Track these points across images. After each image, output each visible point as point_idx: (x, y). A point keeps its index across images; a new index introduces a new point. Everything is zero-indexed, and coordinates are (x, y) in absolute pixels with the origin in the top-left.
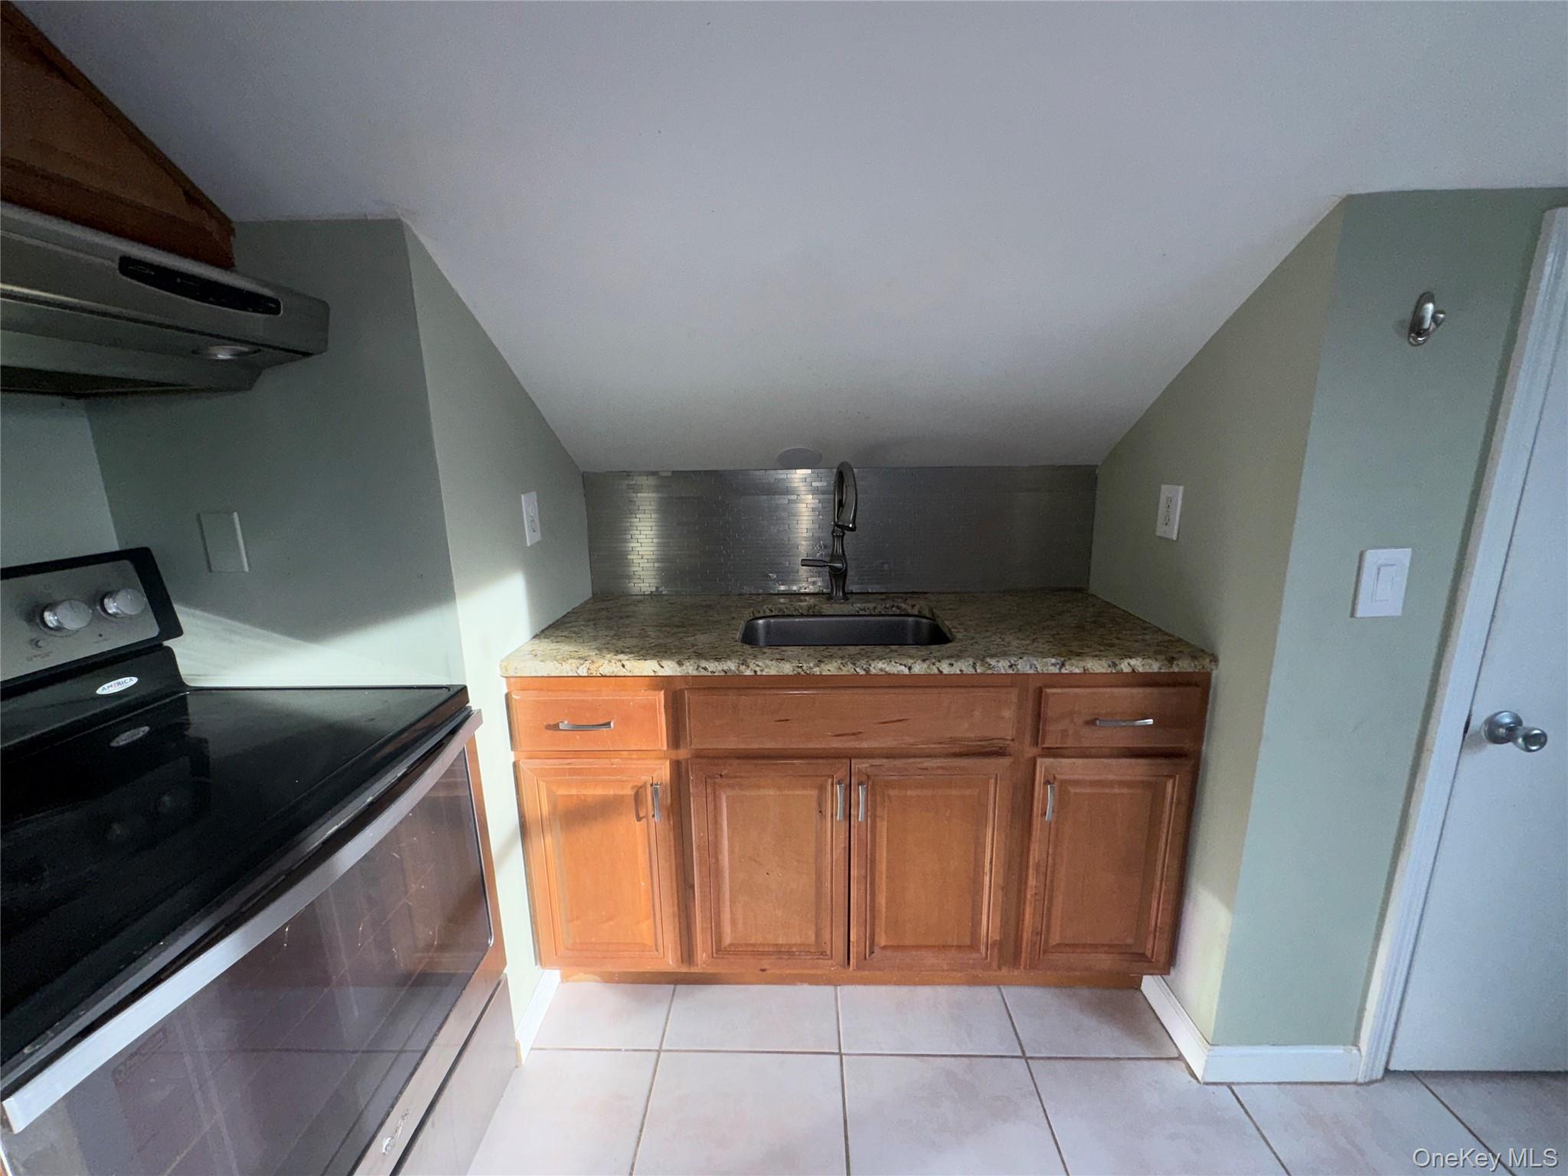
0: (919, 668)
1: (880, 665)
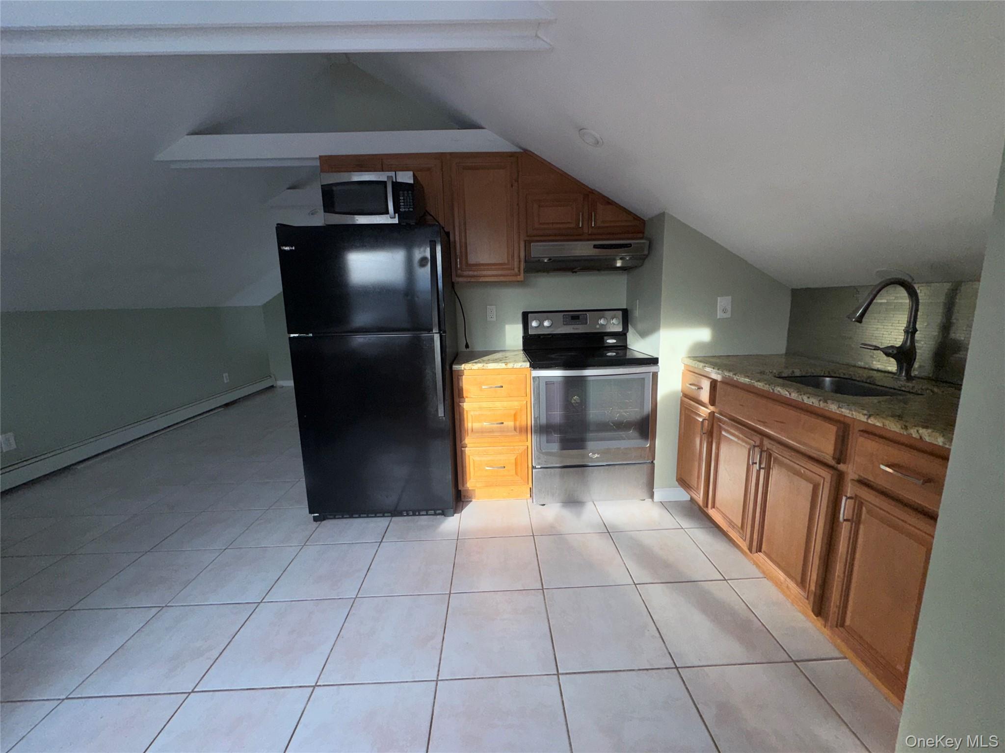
0: (794, 396)
1: (779, 389)
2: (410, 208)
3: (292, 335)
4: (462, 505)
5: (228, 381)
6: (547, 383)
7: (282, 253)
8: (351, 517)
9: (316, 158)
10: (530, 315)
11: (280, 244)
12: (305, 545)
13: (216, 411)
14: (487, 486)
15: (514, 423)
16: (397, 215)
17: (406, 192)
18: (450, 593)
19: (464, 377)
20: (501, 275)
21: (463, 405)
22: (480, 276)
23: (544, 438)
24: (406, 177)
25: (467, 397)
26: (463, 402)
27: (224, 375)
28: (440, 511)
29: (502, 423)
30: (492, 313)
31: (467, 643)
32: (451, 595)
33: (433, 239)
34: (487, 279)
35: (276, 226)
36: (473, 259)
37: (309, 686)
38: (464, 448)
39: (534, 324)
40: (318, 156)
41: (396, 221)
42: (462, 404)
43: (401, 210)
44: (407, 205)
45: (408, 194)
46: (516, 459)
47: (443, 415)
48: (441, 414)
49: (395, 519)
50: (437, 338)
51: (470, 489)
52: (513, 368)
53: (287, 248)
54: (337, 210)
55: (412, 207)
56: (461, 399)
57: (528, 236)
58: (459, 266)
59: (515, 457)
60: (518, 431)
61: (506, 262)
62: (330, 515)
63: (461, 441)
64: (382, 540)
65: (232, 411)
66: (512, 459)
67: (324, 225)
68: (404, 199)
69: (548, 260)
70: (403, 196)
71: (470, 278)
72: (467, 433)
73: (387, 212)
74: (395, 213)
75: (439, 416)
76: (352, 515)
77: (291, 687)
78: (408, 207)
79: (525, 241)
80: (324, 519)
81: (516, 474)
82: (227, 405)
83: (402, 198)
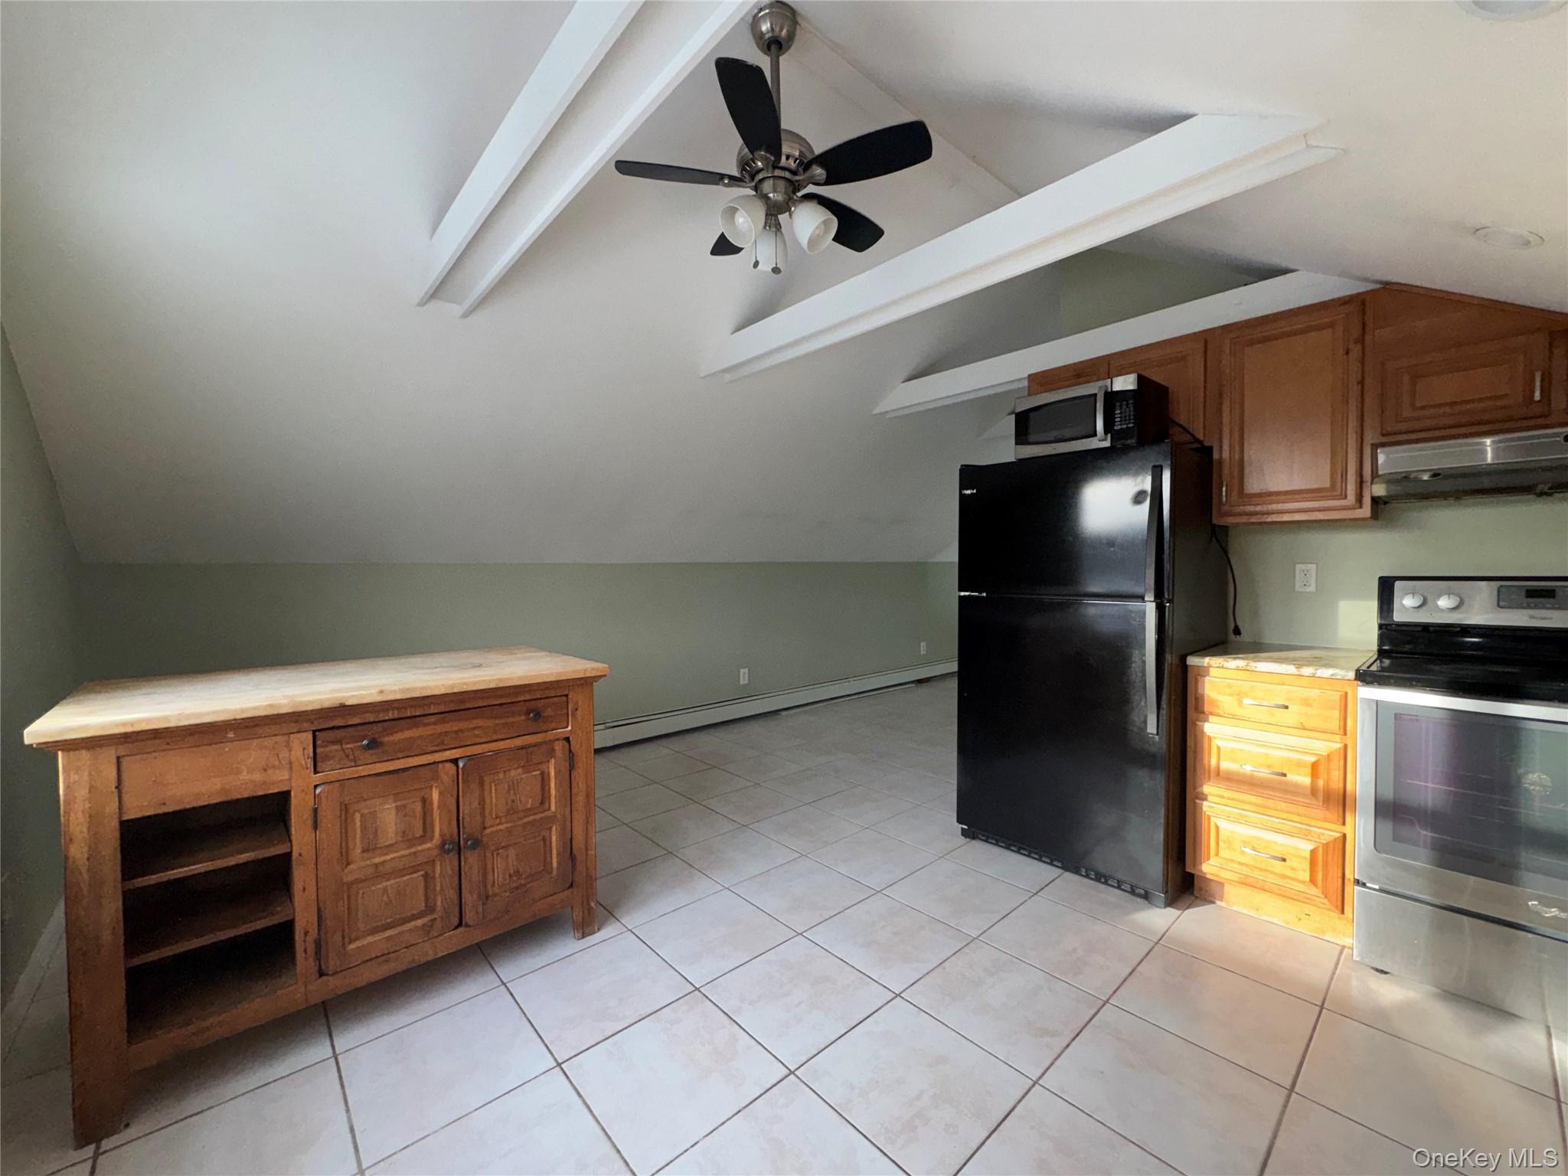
2: (1129, 423)
3: (962, 594)
4: (1193, 901)
5: (925, 653)
6: (1398, 717)
7: (962, 497)
8: (1008, 848)
9: (1024, 378)
10: (1398, 584)
11: (962, 487)
12: (943, 857)
13: (907, 686)
14: (1242, 883)
15: (1312, 781)
16: (1109, 436)
17: (1125, 403)
18: (1107, 1002)
19: (1207, 679)
20: (1319, 510)
21: (1203, 726)
22: (1269, 513)
23: (1387, 827)
24: (1125, 383)
25: (1211, 714)
26: (1205, 721)
27: (922, 644)
28: (1143, 892)
29: (1285, 775)
30: (1306, 579)
31: (1102, 1072)
32: (1108, 1004)
33: (1157, 464)
34: (1286, 518)
35: (959, 467)
36: (1253, 485)
37: (893, 992)
38: (1199, 799)
39: (1409, 602)
40: (1026, 376)
41: (1107, 444)
42: (1202, 724)
43: (1116, 428)
44: (1125, 420)
45: (1127, 405)
46: (1313, 852)
47: (1155, 732)
48: (1151, 728)
49: (1068, 875)
50: (1150, 609)
51: (1208, 876)
52: (1313, 677)
53: (968, 492)
54: (1031, 440)
55: (1132, 421)
56: (1202, 716)
57: (1383, 435)
58: (1224, 499)
59: (1312, 847)
60: (1321, 799)
61: (1328, 485)
62: (983, 836)
63: (1195, 788)
64: (1037, 892)
65: (924, 690)
66: (1306, 847)
67: (1015, 460)
68: (1121, 413)
69: (1430, 477)
70: (1121, 409)
71: (1249, 517)
72: (1207, 775)
73: (1095, 434)
74: (1106, 433)
75: (1148, 731)
76: (1010, 845)
77: (875, 981)
78: (1127, 422)
79: (1372, 445)
80: (974, 838)
81: (1313, 881)
82: (920, 682)
83: (1118, 412)
